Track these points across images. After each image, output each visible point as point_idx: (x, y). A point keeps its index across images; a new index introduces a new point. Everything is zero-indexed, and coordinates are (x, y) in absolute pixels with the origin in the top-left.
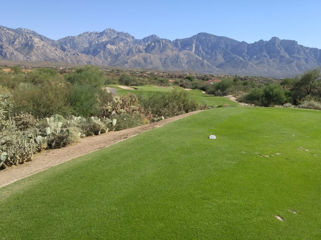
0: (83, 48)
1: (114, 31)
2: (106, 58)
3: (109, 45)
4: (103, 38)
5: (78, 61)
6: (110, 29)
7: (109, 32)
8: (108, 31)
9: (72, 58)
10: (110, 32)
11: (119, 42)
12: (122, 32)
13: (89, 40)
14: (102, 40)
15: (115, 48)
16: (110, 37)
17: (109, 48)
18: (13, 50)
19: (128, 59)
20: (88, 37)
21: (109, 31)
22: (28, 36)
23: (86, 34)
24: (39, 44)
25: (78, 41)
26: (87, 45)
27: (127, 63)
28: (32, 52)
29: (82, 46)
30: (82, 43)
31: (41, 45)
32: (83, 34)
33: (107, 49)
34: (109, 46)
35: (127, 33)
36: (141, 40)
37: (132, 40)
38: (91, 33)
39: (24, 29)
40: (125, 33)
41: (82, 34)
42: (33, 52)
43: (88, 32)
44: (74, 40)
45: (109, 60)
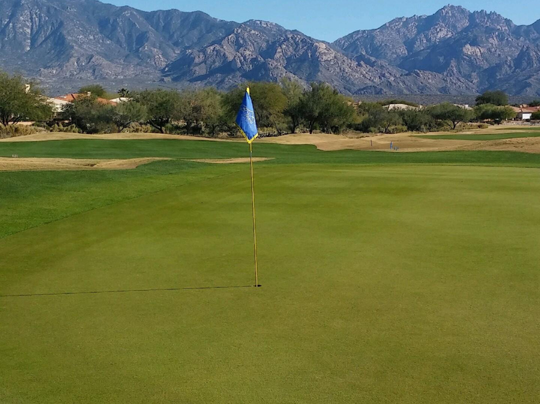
0: (395, 56)
1: (462, 10)
2: (468, 77)
3: (468, 46)
4: (438, 30)
5: (420, 88)
6: (452, 6)
7: (450, 14)
8: (447, 13)
9: (407, 82)
10: (453, 15)
11: (487, 39)
12: (482, 11)
13: (405, 36)
14: (436, 34)
15: (482, 52)
16: (454, 27)
17: (469, 53)
18: (286, 72)
19: (530, 77)
20: (402, 30)
21: (450, 12)
22: (298, 39)
23: (397, 24)
24: (328, 56)
25: (382, 42)
26: (403, 51)
27: (529, 85)
28: (319, 74)
29: (393, 53)
30: (393, 46)
31: (332, 58)
32: (390, 23)
33: (465, 57)
34: (468, 49)
35: (495, 13)
36: (528, 26)
37: (507, 28)
38: (407, 19)
39: (259, 22)
40: (488, 12)
41: (388, 25)
42: (321, 74)
43: (401, 18)
44: (373, 40)
45: (475, 81)
